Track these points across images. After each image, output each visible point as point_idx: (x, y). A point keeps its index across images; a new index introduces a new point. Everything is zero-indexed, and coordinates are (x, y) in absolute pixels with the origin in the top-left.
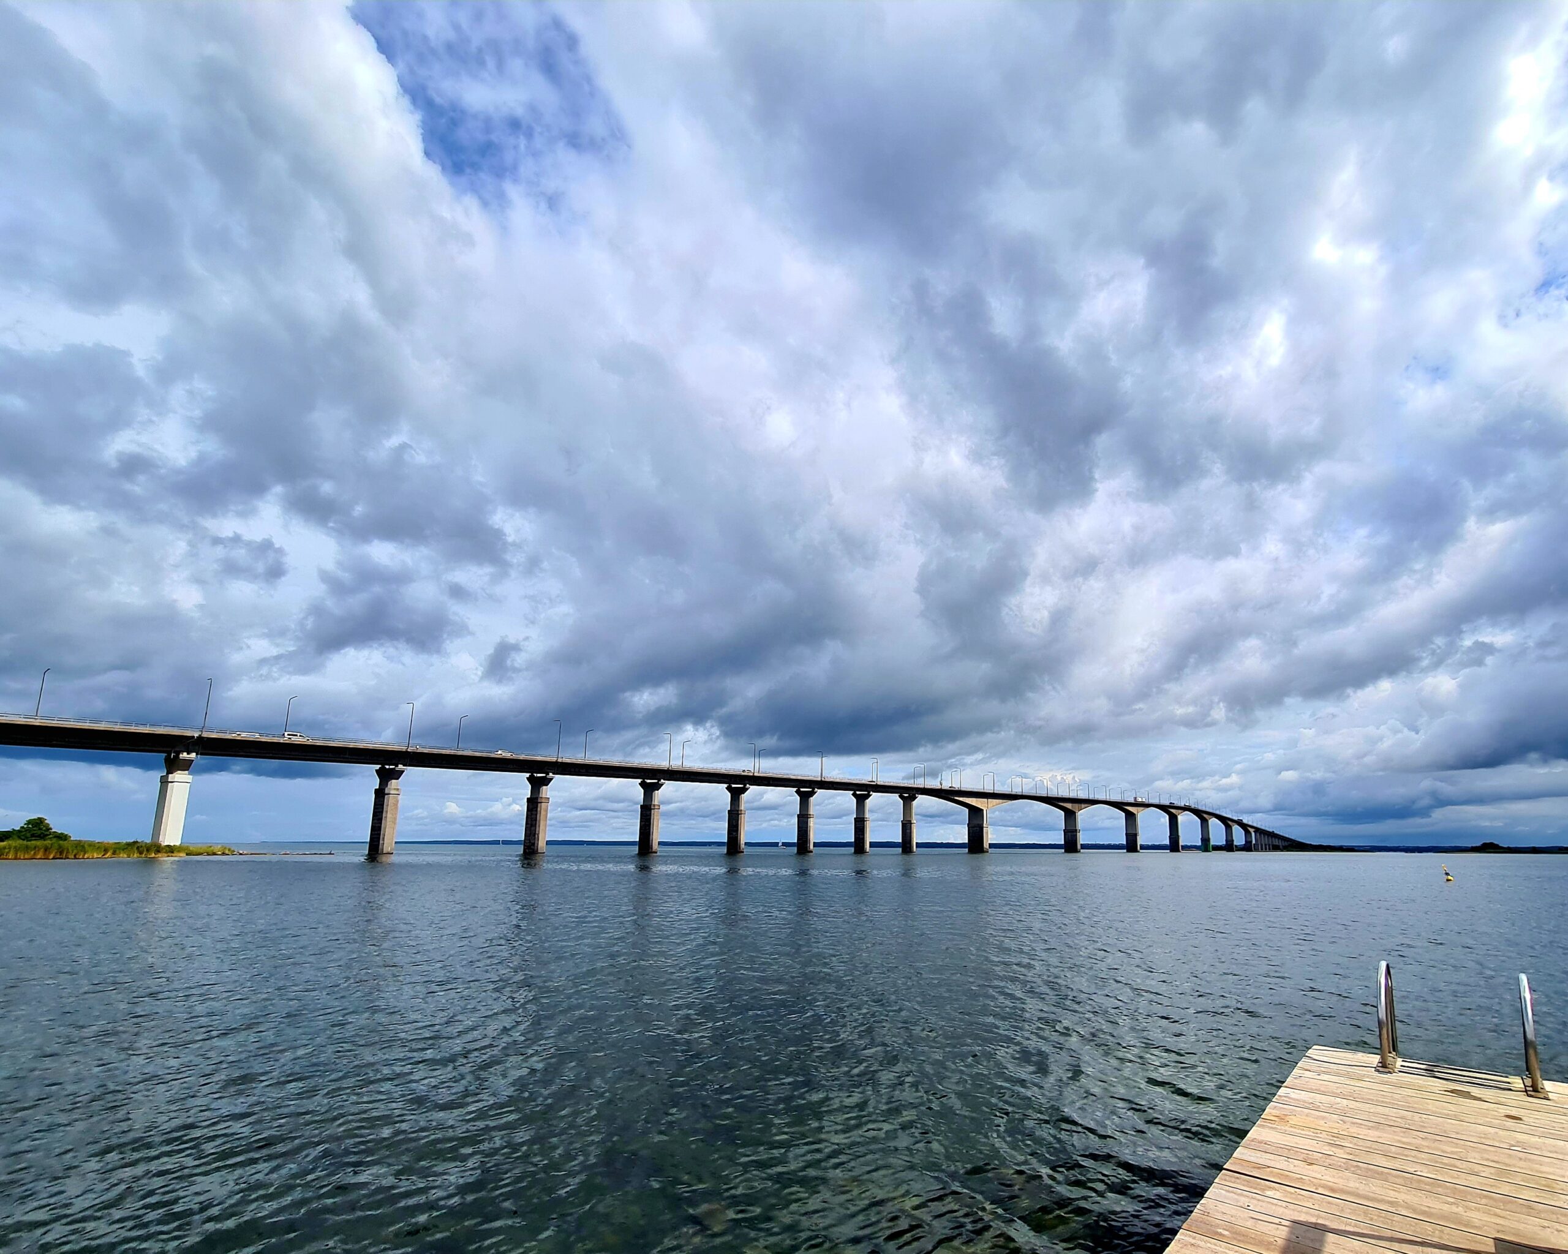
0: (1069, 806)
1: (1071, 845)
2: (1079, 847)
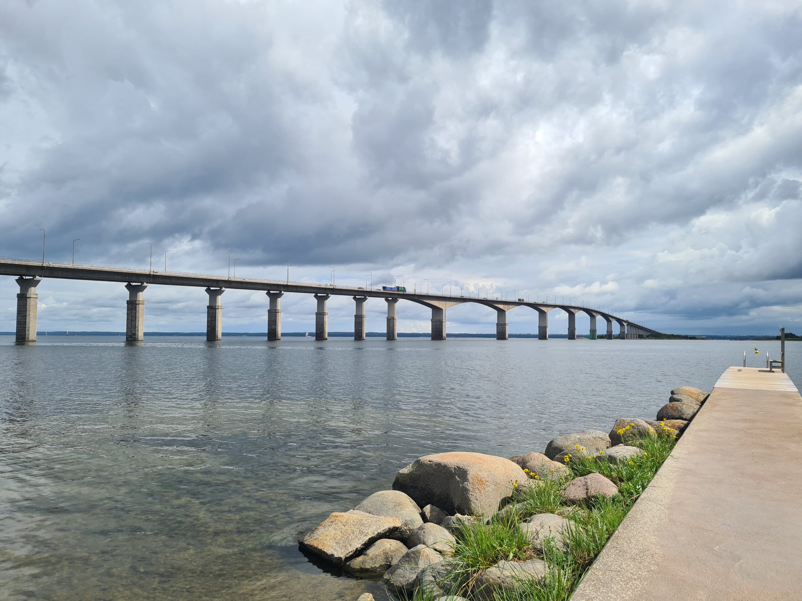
0: (501, 306)
1: (501, 335)
2: (507, 336)
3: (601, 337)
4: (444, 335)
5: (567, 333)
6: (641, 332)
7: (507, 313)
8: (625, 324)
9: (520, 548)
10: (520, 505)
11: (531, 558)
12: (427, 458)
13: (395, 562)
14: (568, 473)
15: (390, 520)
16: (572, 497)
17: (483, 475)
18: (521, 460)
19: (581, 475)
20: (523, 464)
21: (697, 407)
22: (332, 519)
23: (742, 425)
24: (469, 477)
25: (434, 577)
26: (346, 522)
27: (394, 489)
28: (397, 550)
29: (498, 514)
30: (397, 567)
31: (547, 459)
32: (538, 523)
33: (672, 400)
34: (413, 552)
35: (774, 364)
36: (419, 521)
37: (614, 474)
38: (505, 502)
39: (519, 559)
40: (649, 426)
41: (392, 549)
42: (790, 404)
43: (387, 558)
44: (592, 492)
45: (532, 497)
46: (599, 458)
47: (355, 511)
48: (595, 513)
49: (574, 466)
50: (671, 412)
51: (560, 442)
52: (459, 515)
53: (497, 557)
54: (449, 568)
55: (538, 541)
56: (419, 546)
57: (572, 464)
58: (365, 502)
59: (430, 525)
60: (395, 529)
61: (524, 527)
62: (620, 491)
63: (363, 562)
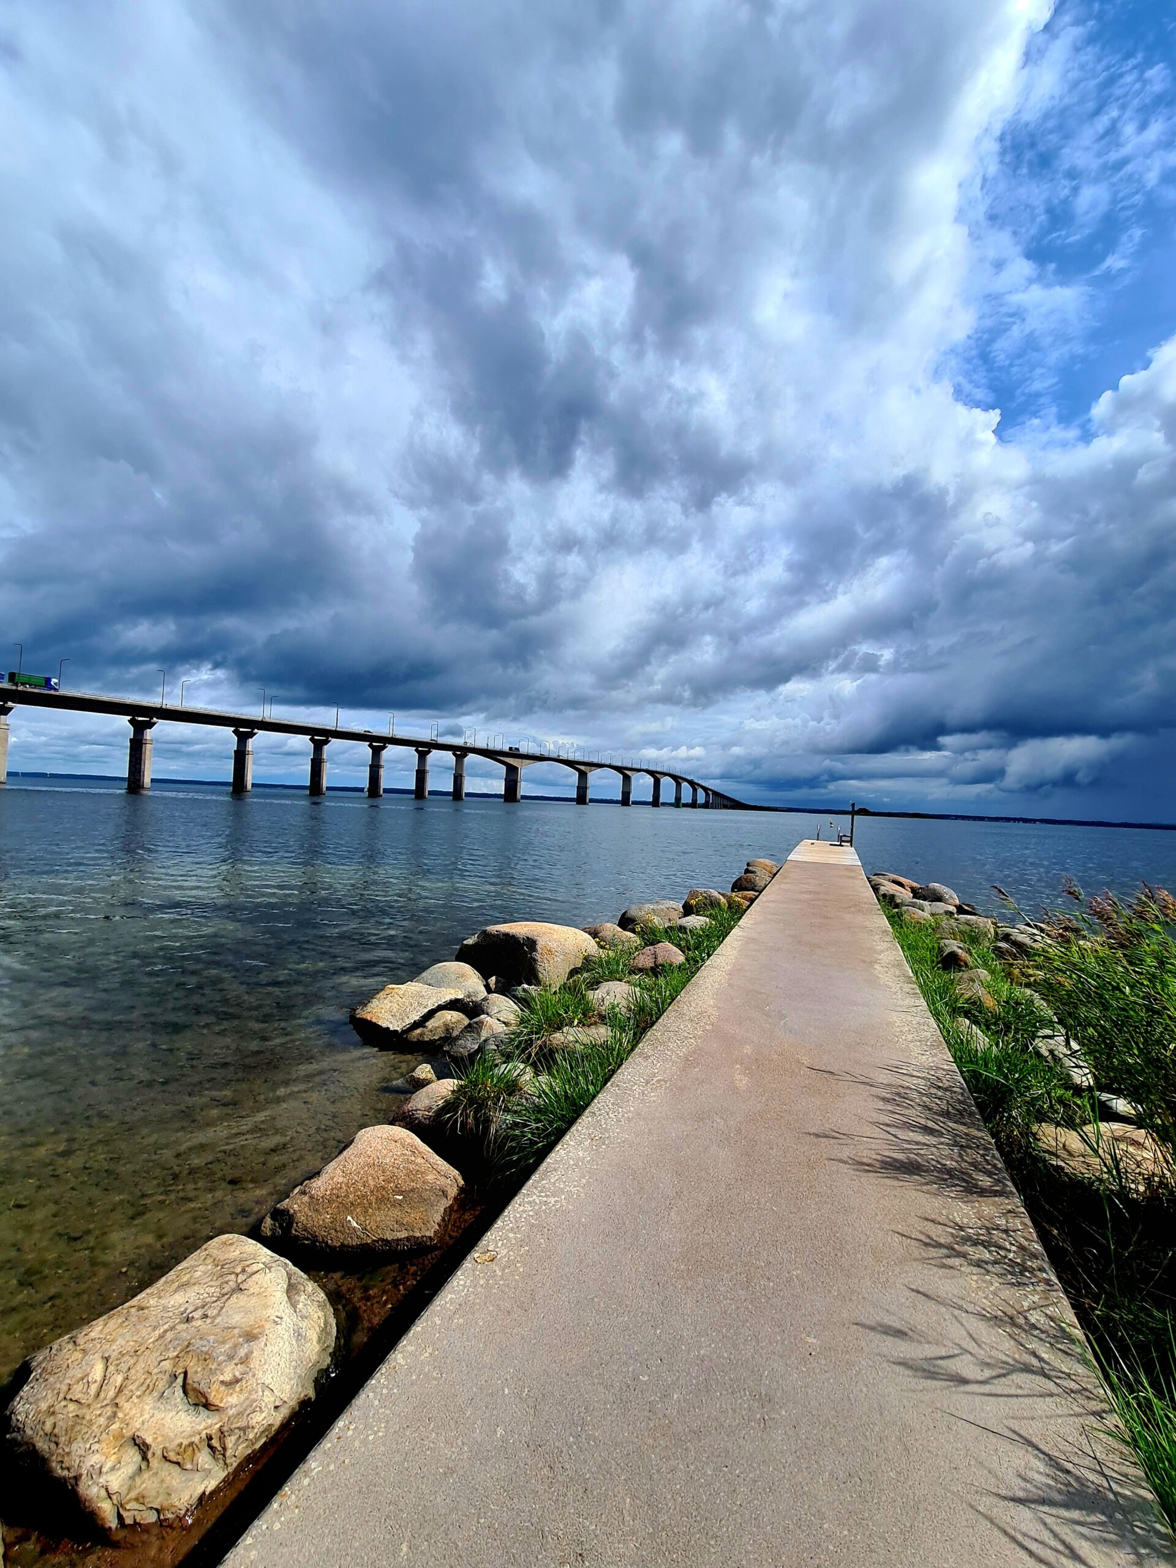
0: (582, 768)
1: (581, 799)
2: (588, 801)
3: (686, 805)
4: (519, 797)
5: (651, 800)
6: (726, 802)
7: (589, 775)
8: (710, 793)
9: (584, 1014)
10: (589, 974)
11: (595, 1023)
12: (493, 929)
13: (455, 1033)
14: (638, 943)
15: (453, 991)
16: (640, 966)
17: (553, 945)
18: (593, 931)
19: (652, 944)
20: (594, 934)
21: (769, 879)
22: (388, 991)
23: (806, 896)
24: (538, 947)
25: (497, 1045)
26: (404, 995)
27: (457, 960)
28: (459, 1021)
29: (565, 984)
30: (458, 1038)
31: (619, 929)
32: (605, 991)
33: (747, 871)
34: (476, 1023)
35: (843, 838)
36: (483, 993)
37: (683, 943)
38: (574, 972)
39: (584, 1025)
40: (721, 897)
41: (453, 1020)
42: (852, 878)
43: (447, 1030)
44: (660, 961)
45: (601, 966)
46: (671, 928)
47: (413, 984)
48: (661, 981)
49: (645, 937)
50: (744, 883)
51: (634, 912)
52: (526, 986)
53: (562, 1024)
54: (513, 1036)
55: (604, 1008)
56: (483, 1016)
57: (642, 934)
58: (424, 974)
59: (494, 996)
60: (457, 1001)
61: (591, 995)
62: (687, 959)
63: (421, 1035)
